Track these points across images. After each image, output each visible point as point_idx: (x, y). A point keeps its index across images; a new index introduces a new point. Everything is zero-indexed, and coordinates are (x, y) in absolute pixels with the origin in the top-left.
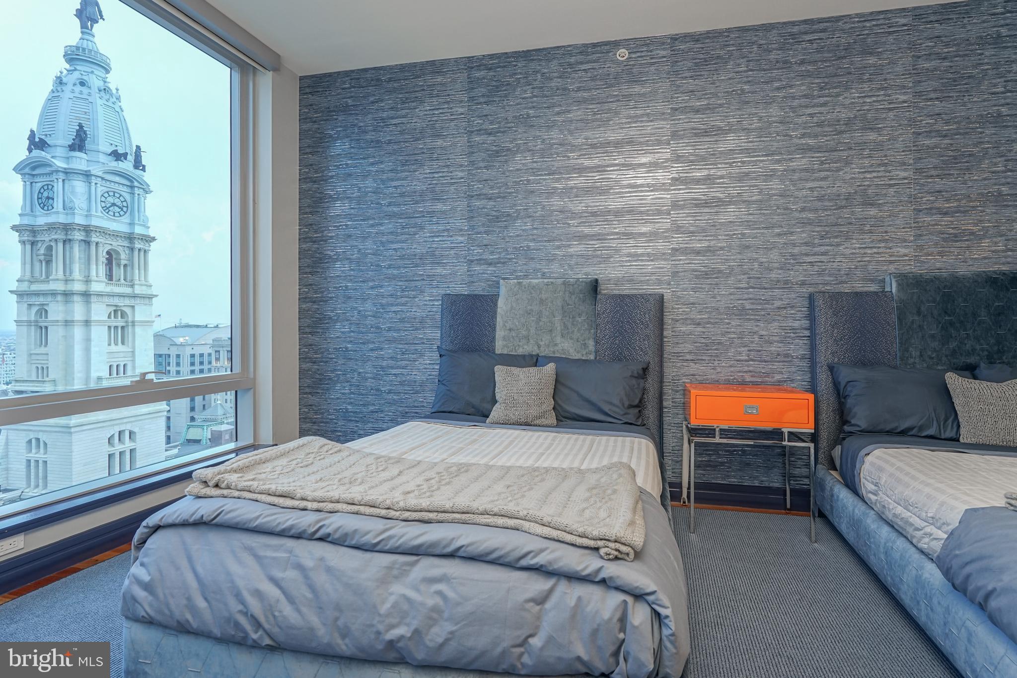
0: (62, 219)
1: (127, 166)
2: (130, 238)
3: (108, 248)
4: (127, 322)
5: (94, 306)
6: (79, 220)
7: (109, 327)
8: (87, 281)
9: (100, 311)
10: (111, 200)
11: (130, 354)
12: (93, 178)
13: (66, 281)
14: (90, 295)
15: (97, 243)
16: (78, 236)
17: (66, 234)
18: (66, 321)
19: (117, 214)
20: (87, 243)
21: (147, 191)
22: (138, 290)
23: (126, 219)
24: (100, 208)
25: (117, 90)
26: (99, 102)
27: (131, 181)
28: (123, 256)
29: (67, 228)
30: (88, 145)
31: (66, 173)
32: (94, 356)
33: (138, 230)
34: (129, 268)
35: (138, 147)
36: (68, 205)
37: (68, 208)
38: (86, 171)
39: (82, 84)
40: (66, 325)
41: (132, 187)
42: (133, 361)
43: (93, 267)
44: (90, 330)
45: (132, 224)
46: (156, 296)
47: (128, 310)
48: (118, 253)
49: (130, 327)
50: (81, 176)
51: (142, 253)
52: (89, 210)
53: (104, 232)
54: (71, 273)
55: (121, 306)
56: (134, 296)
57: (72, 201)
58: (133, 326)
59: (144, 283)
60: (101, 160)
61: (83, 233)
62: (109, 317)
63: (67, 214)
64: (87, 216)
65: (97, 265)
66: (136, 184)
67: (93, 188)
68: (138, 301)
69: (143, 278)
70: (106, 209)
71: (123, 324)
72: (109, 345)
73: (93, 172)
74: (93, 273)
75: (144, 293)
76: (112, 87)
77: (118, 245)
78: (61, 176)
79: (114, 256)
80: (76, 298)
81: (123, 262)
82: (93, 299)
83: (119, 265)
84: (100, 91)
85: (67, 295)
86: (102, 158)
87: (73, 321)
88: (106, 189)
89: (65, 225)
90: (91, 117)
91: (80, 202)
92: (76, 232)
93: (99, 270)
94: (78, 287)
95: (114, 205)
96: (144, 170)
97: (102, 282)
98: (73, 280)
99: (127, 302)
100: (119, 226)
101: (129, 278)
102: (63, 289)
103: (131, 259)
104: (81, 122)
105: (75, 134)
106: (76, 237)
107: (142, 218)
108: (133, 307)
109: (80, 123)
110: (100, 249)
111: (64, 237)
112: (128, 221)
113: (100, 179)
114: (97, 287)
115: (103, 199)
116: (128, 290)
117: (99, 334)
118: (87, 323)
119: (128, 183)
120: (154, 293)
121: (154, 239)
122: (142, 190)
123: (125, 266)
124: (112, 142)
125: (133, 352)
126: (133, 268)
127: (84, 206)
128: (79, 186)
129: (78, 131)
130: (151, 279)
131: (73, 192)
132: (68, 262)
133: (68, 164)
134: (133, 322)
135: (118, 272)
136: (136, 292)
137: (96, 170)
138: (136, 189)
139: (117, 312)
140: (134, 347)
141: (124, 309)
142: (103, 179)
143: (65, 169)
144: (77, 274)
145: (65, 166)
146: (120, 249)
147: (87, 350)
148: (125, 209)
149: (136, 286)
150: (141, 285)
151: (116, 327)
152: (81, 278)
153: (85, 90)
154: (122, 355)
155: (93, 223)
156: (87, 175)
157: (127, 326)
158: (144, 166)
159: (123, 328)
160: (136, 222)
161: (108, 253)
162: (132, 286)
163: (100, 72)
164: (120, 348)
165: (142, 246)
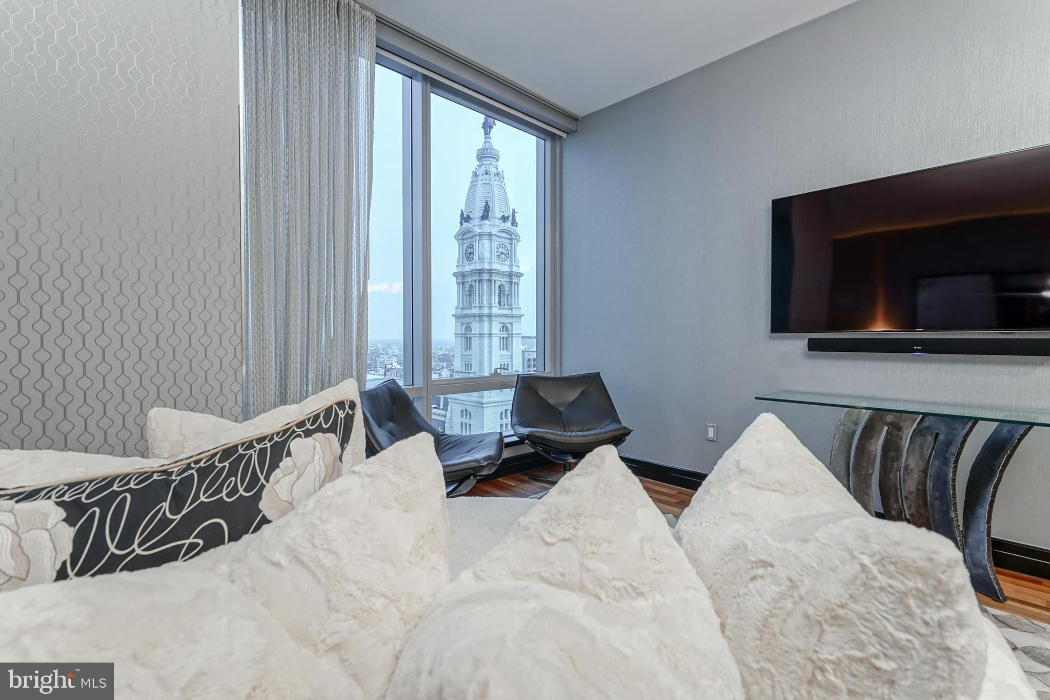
0: (478, 267)
1: (508, 225)
2: (510, 275)
3: (500, 283)
4: (508, 334)
5: (493, 323)
6: (486, 266)
7: (500, 338)
8: (490, 307)
9: (496, 327)
10: (500, 250)
11: (510, 357)
12: (493, 236)
13: (480, 307)
14: (492, 316)
15: (495, 281)
16: (486, 277)
17: (480, 277)
18: (480, 334)
19: (504, 260)
20: (490, 281)
21: (518, 241)
22: (515, 312)
23: (508, 262)
24: (496, 257)
25: (503, 172)
26: (495, 183)
27: (511, 235)
28: (506, 289)
29: (480, 272)
30: (490, 215)
31: (480, 235)
32: (493, 357)
33: (515, 269)
34: (509, 296)
35: (514, 210)
36: (481, 257)
37: (481, 259)
38: (490, 233)
39: (486, 173)
40: (480, 337)
41: (511, 239)
42: (512, 362)
43: (493, 297)
44: (492, 340)
45: (511, 266)
46: (523, 315)
47: (509, 326)
48: (504, 286)
49: (510, 338)
50: (487, 236)
51: (516, 285)
52: (491, 259)
53: (498, 273)
54: (482, 302)
55: (506, 323)
56: (512, 316)
57: (483, 254)
58: (512, 337)
59: (517, 306)
60: (497, 224)
61: (488, 275)
62: (500, 331)
63: (480, 263)
64: (490, 263)
65: (495, 296)
66: (513, 237)
67: (493, 243)
68: (515, 319)
69: (516, 304)
70: (498, 256)
71: (507, 336)
72: (500, 350)
73: (493, 233)
74: (493, 302)
75: (517, 314)
76: (500, 170)
77: (503, 280)
78: (478, 238)
79: (502, 289)
80: (485, 319)
81: (507, 293)
82: (493, 319)
83: (504, 295)
84: (495, 175)
85: (481, 316)
86: (498, 222)
87: (483, 334)
88: (499, 243)
89: (480, 270)
90: (491, 195)
91: (487, 254)
92: (485, 274)
93: (495, 299)
94: (486, 311)
95: (502, 253)
96: (516, 226)
97: (497, 307)
98: (483, 307)
99: (510, 320)
100: (504, 268)
101: (509, 304)
102: (479, 313)
103: (510, 290)
104: (487, 199)
105: (484, 208)
106: (485, 278)
107: (516, 260)
108: (512, 323)
109: (486, 201)
110: (496, 284)
111: (479, 278)
112: (509, 264)
113: (496, 237)
114: (496, 310)
115: (497, 250)
116: (509, 312)
117: (496, 341)
118: (490, 335)
119: (509, 237)
120: (522, 314)
121: (522, 275)
122: (516, 241)
123: (508, 295)
124: (501, 210)
125: (512, 355)
126: (511, 297)
127: (489, 257)
128: (486, 242)
129: (485, 206)
130: (521, 305)
131: (483, 248)
132: (480, 295)
133: (480, 229)
134: (512, 334)
135: (504, 300)
136: (514, 313)
137: (494, 231)
138: (513, 240)
139: (504, 328)
140: (512, 352)
141: (508, 325)
142: (497, 236)
143: (480, 233)
144: (485, 303)
145: (479, 231)
146: (505, 284)
147: (490, 353)
148: (507, 255)
149: (513, 309)
150: (516, 308)
151: (503, 338)
152: (487, 305)
153: (488, 177)
154: (506, 357)
155: (493, 267)
156: (490, 235)
157: (509, 337)
158: (517, 223)
159: (506, 338)
160: (514, 264)
161: (499, 287)
162: (511, 309)
163: (494, 162)
164: (505, 352)
165: (516, 281)
